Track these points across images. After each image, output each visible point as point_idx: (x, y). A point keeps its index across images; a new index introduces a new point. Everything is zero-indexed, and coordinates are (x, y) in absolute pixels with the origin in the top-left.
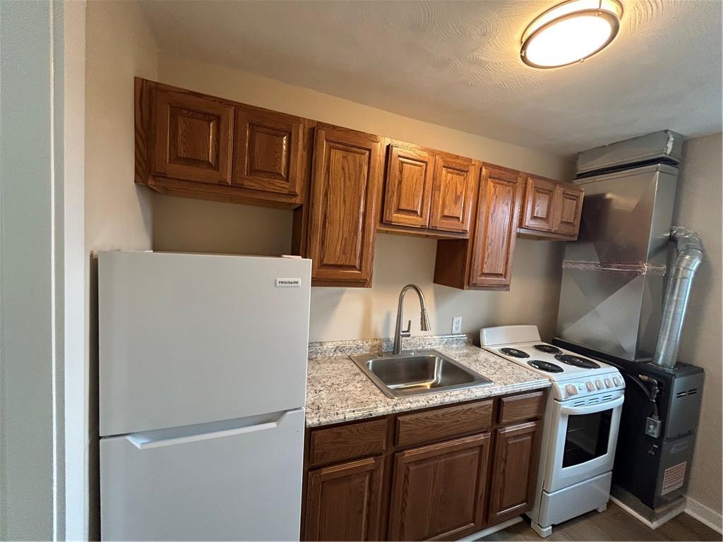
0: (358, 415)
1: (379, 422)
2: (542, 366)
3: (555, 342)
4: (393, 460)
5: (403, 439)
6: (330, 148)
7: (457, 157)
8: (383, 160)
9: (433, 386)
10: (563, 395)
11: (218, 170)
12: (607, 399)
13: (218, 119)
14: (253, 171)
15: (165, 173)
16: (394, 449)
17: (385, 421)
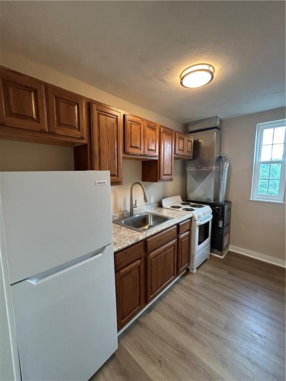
0: (133, 242)
1: (140, 243)
2: (187, 210)
3: (186, 201)
4: (146, 259)
5: (149, 249)
6: (99, 114)
7: (151, 122)
8: (122, 121)
9: (149, 227)
10: (197, 218)
11: (39, 122)
12: (208, 217)
13: (36, 91)
14: (60, 124)
15: (4, 123)
16: (146, 254)
17: (142, 243)
